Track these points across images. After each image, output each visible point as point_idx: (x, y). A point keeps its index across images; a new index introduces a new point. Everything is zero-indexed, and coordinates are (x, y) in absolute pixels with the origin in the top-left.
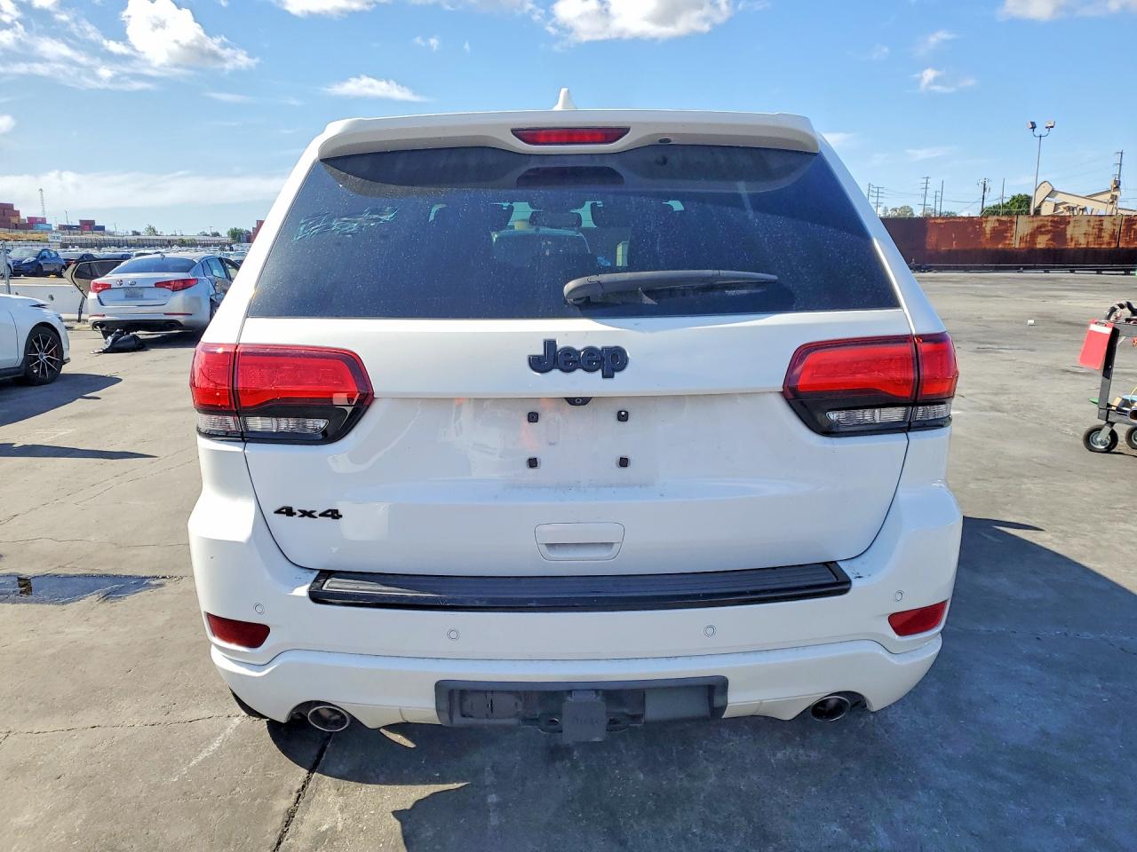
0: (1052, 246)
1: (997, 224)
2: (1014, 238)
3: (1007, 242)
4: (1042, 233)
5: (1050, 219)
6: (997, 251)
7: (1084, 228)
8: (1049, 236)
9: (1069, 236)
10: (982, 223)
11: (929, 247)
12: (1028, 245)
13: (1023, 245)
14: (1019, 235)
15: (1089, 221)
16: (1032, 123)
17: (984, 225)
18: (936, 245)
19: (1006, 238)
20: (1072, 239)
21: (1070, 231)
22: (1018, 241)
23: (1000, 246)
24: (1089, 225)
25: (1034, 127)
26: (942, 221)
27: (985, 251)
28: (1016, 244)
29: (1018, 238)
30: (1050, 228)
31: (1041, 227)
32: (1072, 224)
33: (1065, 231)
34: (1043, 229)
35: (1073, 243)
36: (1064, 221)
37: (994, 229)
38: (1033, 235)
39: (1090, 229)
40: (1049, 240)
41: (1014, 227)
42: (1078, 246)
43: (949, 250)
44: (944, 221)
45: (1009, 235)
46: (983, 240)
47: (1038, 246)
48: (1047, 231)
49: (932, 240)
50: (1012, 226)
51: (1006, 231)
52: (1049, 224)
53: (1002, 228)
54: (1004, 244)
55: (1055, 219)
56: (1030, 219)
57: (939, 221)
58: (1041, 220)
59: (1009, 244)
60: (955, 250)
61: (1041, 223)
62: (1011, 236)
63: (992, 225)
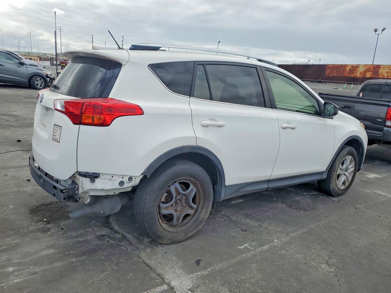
0: (372, 77)
1: (351, 68)
2: (358, 73)
3: (355, 74)
4: (369, 71)
5: (373, 66)
7: (387, 70)
8: (371, 73)
9: (380, 73)
10: (345, 67)
11: (326, 74)
12: (363, 76)
13: (361, 76)
15: (389, 67)
16: (376, 29)
17: (346, 68)
18: (329, 74)
19: (354, 73)
20: (381, 74)
21: (380, 71)
23: (352, 76)
24: (389, 69)
26: (332, 66)
27: (346, 77)
28: (358, 75)
29: (359, 73)
30: (372, 69)
32: (381, 68)
33: (379, 71)
34: (369, 70)
35: (382, 76)
36: (378, 67)
37: (350, 69)
38: (365, 72)
39: (389, 71)
40: (372, 74)
41: (358, 69)
42: (384, 77)
43: (333, 76)
45: (356, 71)
46: (346, 73)
47: (367, 76)
48: (371, 71)
49: (327, 72)
50: (357, 68)
51: (355, 70)
52: (372, 68)
53: (354, 69)
54: (354, 75)
55: (375, 66)
56: (365, 66)
57: (330, 66)
58: (369, 66)
59: (356, 75)
60: (336, 76)
61: (368, 68)
62: (357, 72)
63: (349, 68)
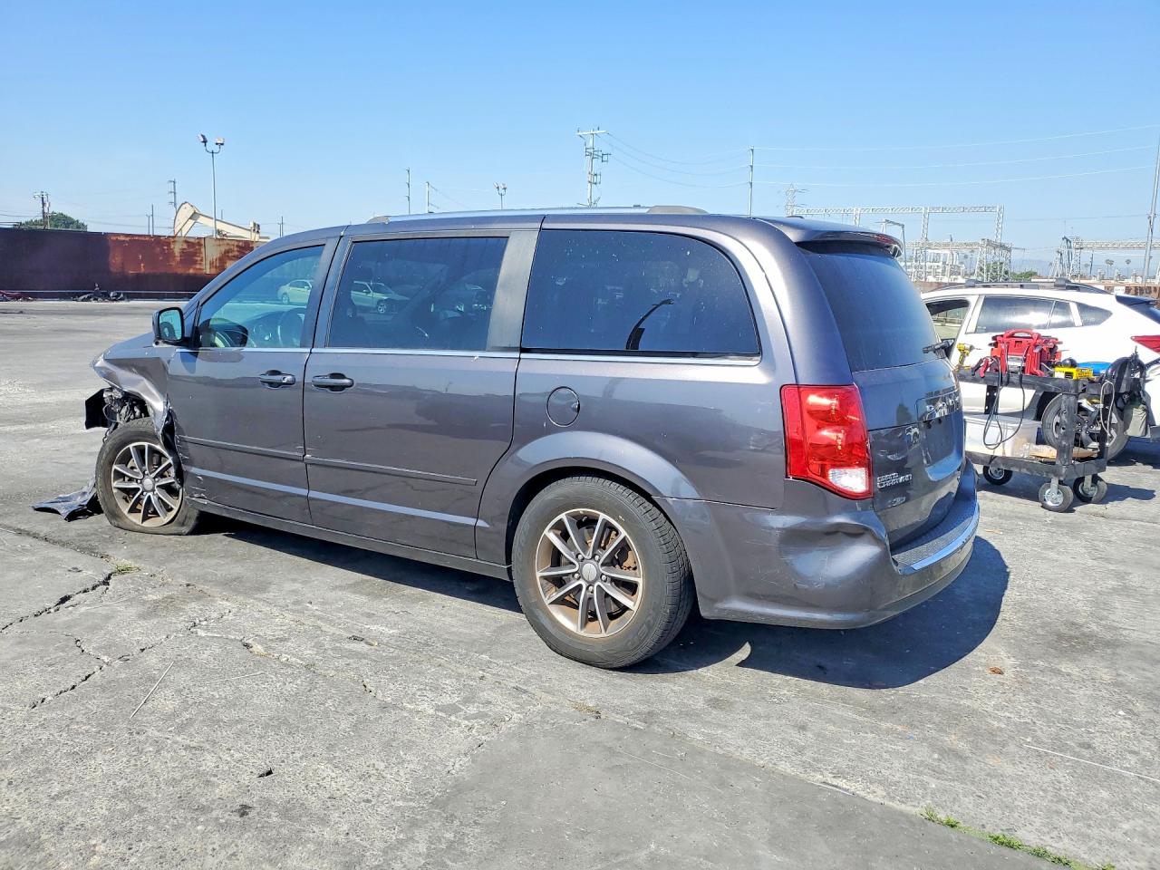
1: (185, 246)
2: (203, 262)
3: (198, 267)
4: (230, 259)
5: (236, 243)
6: (189, 276)
10: (170, 244)
11: (113, 269)
12: (218, 271)
13: (213, 271)
14: (209, 259)
16: (203, 136)
17: (172, 246)
18: (123, 268)
19: (196, 262)
22: (208, 266)
23: (191, 271)
25: (205, 142)
26: (125, 238)
27: (176, 276)
28: (206, 269)
29: (208, 263)
30: (236, 253)
31: (227, 252)
34: (230, 254)
36: (248, 246)
37: (182, 252)
38: (222, 260)
41: (203, 250)
43: (138, 275)
44: (128, 239)
45: (199, 259)
46: (173, 264)
48: (234, 256)
49: (116, 260)
50: (200, 249)
51: (195, 254)
52: (236, 249)
53: (192, 250)
54: (195, 269)
55: (241, 244)
56: (218, 242)
57: (122, 238)
58: (228, 244)
59: (200, 269)
60: (144, 274)
61: (227, 248)
62: (202, 260)
63: (181, 247)
